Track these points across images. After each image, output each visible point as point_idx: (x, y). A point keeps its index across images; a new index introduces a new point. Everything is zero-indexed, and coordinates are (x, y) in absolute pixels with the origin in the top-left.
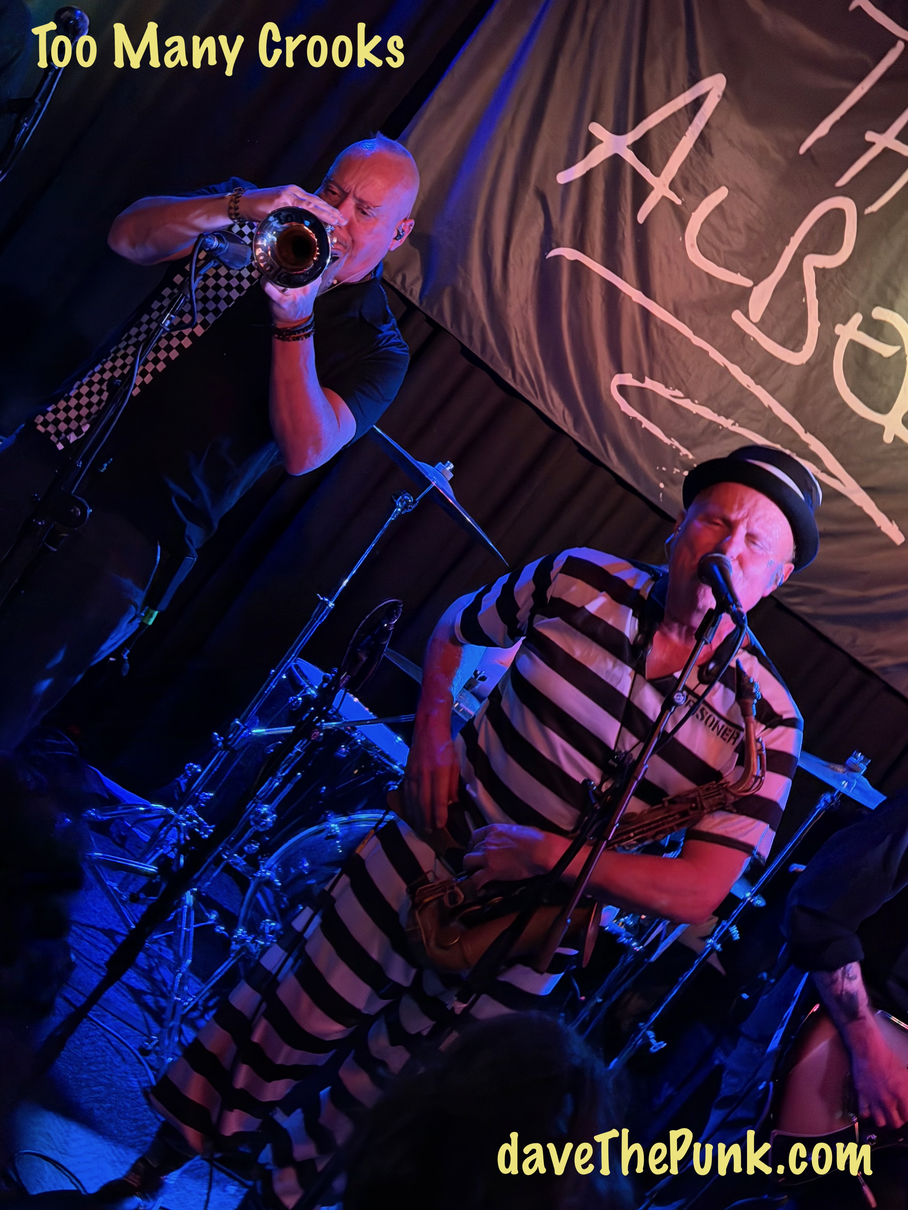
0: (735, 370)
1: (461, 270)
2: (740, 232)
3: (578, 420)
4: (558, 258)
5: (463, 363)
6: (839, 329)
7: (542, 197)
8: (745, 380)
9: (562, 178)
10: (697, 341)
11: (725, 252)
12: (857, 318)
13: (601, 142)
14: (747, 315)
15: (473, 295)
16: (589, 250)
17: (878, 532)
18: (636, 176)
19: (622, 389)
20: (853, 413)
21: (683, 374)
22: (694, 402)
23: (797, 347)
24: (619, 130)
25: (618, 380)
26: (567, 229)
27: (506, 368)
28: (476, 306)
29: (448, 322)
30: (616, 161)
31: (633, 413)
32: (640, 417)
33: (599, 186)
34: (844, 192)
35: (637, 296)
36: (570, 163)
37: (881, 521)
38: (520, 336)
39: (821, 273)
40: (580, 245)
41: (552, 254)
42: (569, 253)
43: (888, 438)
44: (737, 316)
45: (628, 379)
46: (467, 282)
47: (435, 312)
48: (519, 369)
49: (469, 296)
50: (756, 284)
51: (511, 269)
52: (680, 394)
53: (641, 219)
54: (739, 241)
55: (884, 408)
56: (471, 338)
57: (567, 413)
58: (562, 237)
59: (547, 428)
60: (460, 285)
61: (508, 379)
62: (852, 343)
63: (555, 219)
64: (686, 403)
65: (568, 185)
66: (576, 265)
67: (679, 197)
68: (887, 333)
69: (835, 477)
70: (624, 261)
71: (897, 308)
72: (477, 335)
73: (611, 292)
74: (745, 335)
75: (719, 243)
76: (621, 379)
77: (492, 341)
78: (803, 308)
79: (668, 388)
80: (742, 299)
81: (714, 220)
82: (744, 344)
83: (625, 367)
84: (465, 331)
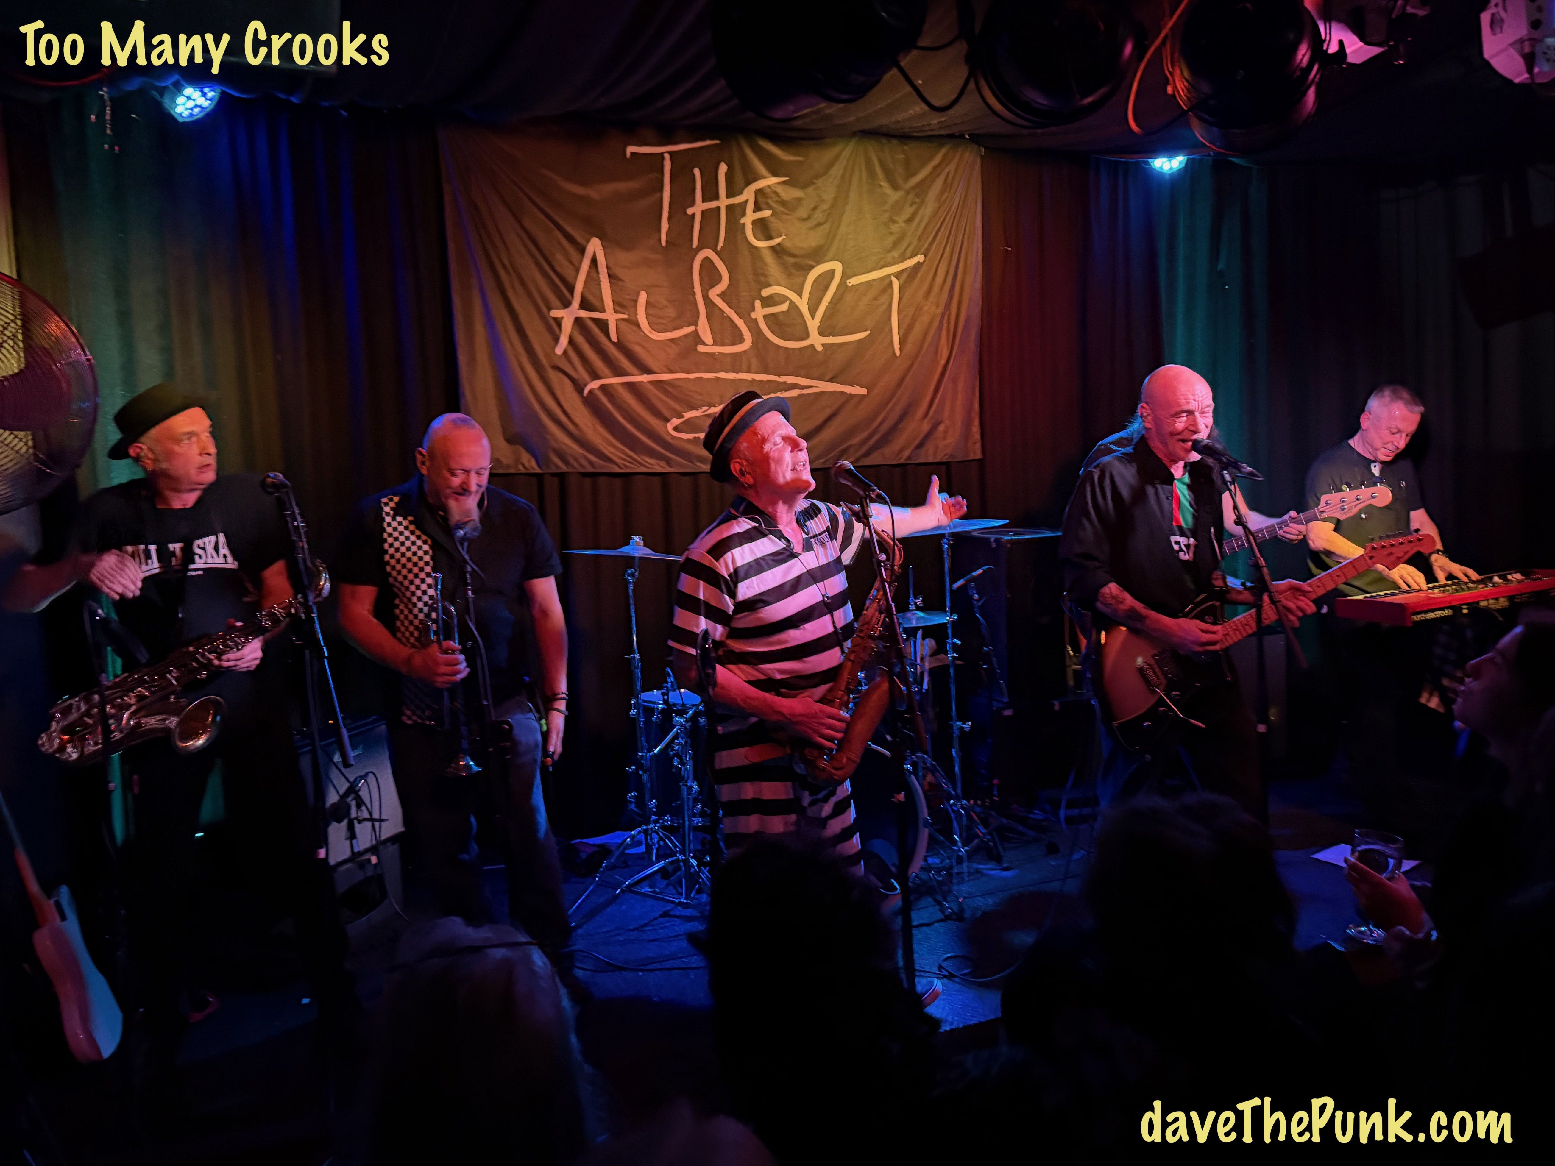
0: (722, 375)
1: (548, 437)
2: (667, 307)
3: (669, 462)
4: (591, 392)
5: (588, 481)
6: (753, 315)
7: (558, 369)
8: (731, 376)
9: (559, 351)
10: (692, 376)
11: (669, 323)
12: (758, 303)
13: (563, 318)
14: (704, 344)
15: (566, 444)
16: (602, 375)
17: (851, 396)
18: (595, 320)
19: (676, 429)
20: (794, 349)
21: (699, 397)
22: (715, 406)
23: (741, 339)
24: (566, 304)
25: (670, 427)
26: (582, 373)
27: (611, 466)
28: (570, 447)
29: (564, 468)
30: (578, 321)
31: (690, 436)
32: (696, 435)
33: (580, 340)
34: (700, 248)
35: (645, 378)
36: (556, 339)
37: (848, 389)
38: (605, 445)
39: (722, 295)
40: (596, 376)
41: (586, 391)
42: (595, 385)
43: (819, 348)
44: (701, 348)
45: (675, 422)
46: (556, 440)
47: (554, 468)
48: (618, 461)
49: (564, 447)
50: (696, 326)
51: (573, 416)
52: (706, 408)
53: (614, 339)
54: (671, 312)
55: (807, 336)
56: (582, 466)
57: (659, 462)
58: (584, 380)
59: (656, 478)
60: (554, 444)
61: (617, 470)
62: (765, 317)
63: (574, 374)
65: (565, 352)
66: (603, 388)
67: (624, 314)
68: (777, 299)
69: (811, 387)
70: (625, 366)
71: (772, 283)
72: (583, 462)
73: (631, 387)
74: (712, 355)
75: (662, 321)
76: (671, 425)
77: (593, 458)
78: (728, 319)
79: (697, 410)
80: (696, 338)
81: (650, 312)
82: (715, 359)
83: (669, 417)
84: (576, 465)
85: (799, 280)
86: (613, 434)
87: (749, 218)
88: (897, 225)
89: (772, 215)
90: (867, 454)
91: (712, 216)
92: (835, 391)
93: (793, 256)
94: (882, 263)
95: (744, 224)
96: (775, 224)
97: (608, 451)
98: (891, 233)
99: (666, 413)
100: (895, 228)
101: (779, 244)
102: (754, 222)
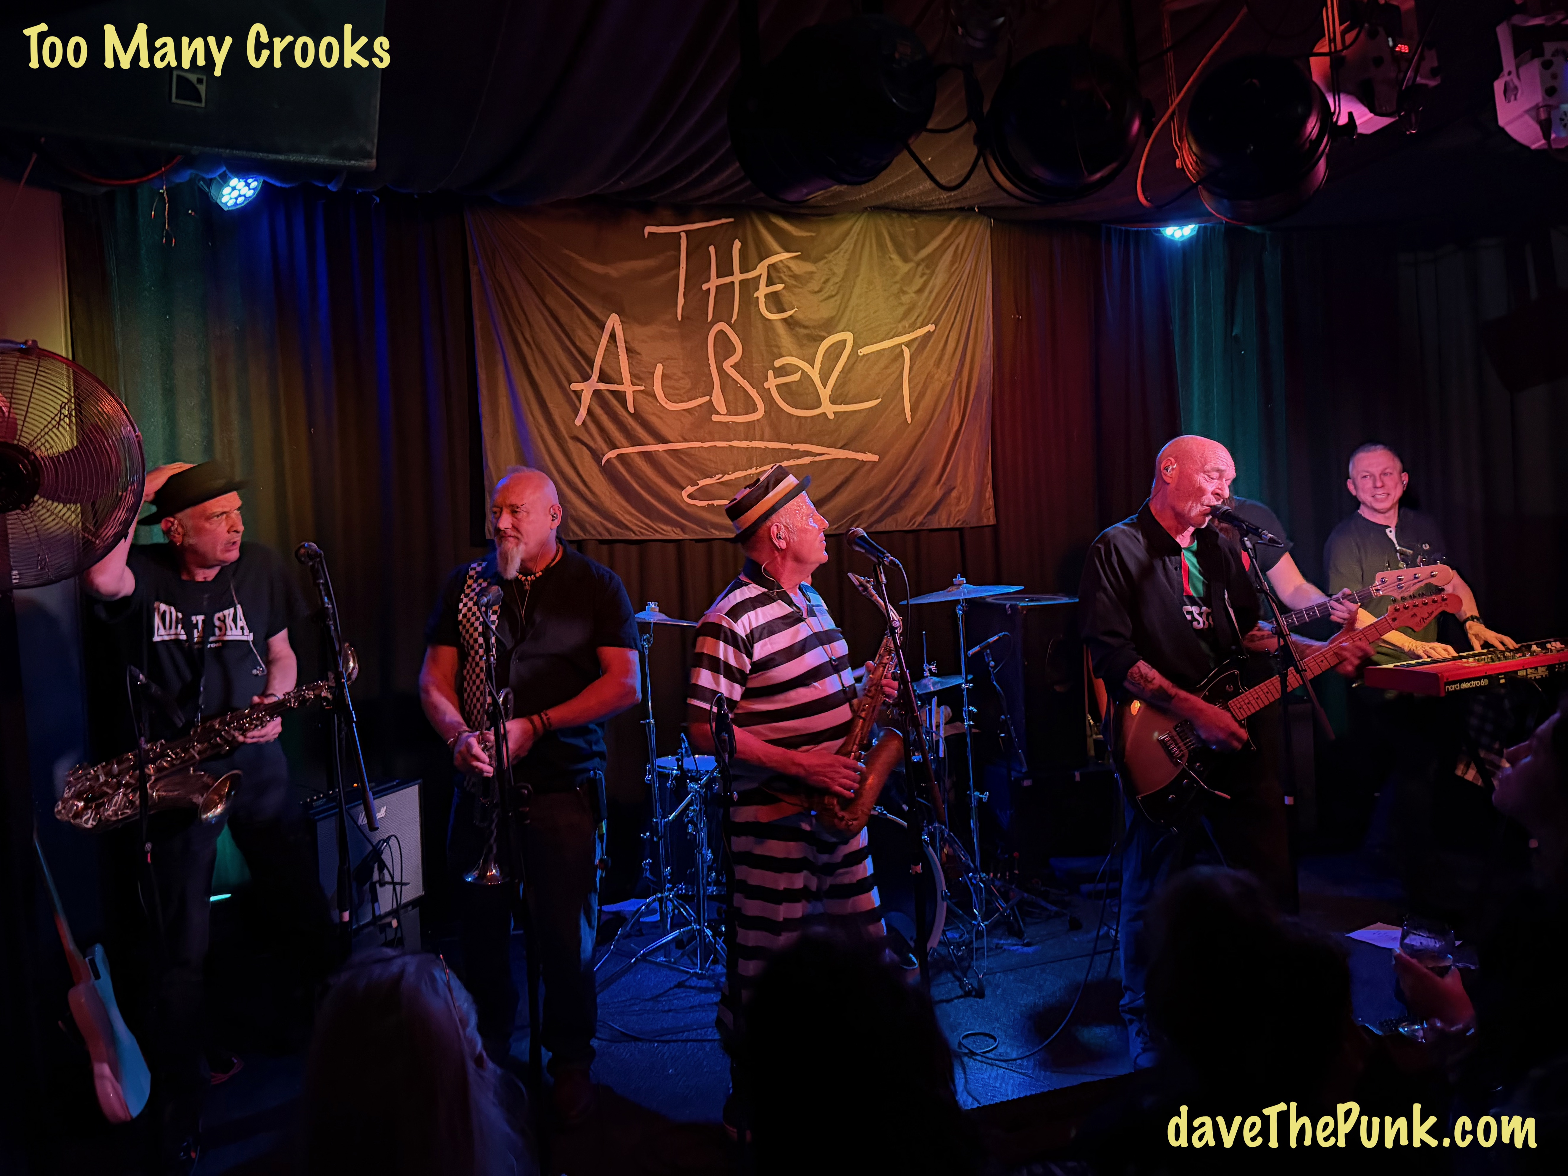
0: (735, 443)
2: (683, 378)
3: (683, 528)
4: (608, 461)
5: (605, 547)
6: (766, 385)
7: (577, 439)
8: (744, 444)
9: (578, 422)
10: (707, 445)
11: (684, 393)
12: (770, 373)
13: (582, 390)
14: (719, 414)
15: (584, 512)
16: (618, 444)
17: (864, 463)
18: (612, 392)
19: (690, 496)
20: (806, 418)
21: (713, 465)
22: (730, 474)
23: (755, 409)
24: (585, 377)
25: (684, 494)
26: (600, 443)
27: (627, 533)
28: (588, 516)
29: (582, 535)
30: (597, 393)
31: (704, 503)
32: (710, 502)
33: (598, 411)
34: (715, 321)
35: (660, 447)
36: (576, 411)
37: (860, 456)
38: (621, 512)
39: (735, 366)
40: (613, 446)
41: (603, 462)
42: (612, 454)
43: (831, 416)
44: (715, 418)
45: (690, 489)
47: (571, 534)
48: (634, 528)
49: (582, 514)
50: (711, 396)
51: (590, 484)
52: (721, 476)
53: (632, 411)
54: (686, 383)
55: (819, 404)
56: (599, 533)
57: (674, 529)
58: (602, 449)
59: (671, 545)
61: (634, 537)
62: (778, 386)
63: (592, 444)
64: (727, 478)
65: (584, 423)
66: (620, 457)
67: (641, 386)
68: (789, 369)
69: (823, 454)
70: (641, 436)
71: (784, 353)
72: (600, 529)
73: (647, 455)
74: (726, 424)
75: (678, 392)
76: (686, 492)
77: (610, 526)
78: (741, 389)
79: (711, 478)
80: (710, 408)
81: (667, 383)
82: (729, 428)
83: (684, 485)
84: (593, 532)
85: (812, 351)
86: (628, 501)
87: (761, 293)
88: (907, 296)
89: (784, 288)
90: (879, 520)
91: (725, 291)
92: (847, 458)
93: (806, 327)
94: (892, 333)
95: (757, 298)
96: (787, 297)
97: (626, 519)
98: (902, 304)
99: (682, 481)
100: (905, 299)
101: (791, 316)
102: (766, 296)
